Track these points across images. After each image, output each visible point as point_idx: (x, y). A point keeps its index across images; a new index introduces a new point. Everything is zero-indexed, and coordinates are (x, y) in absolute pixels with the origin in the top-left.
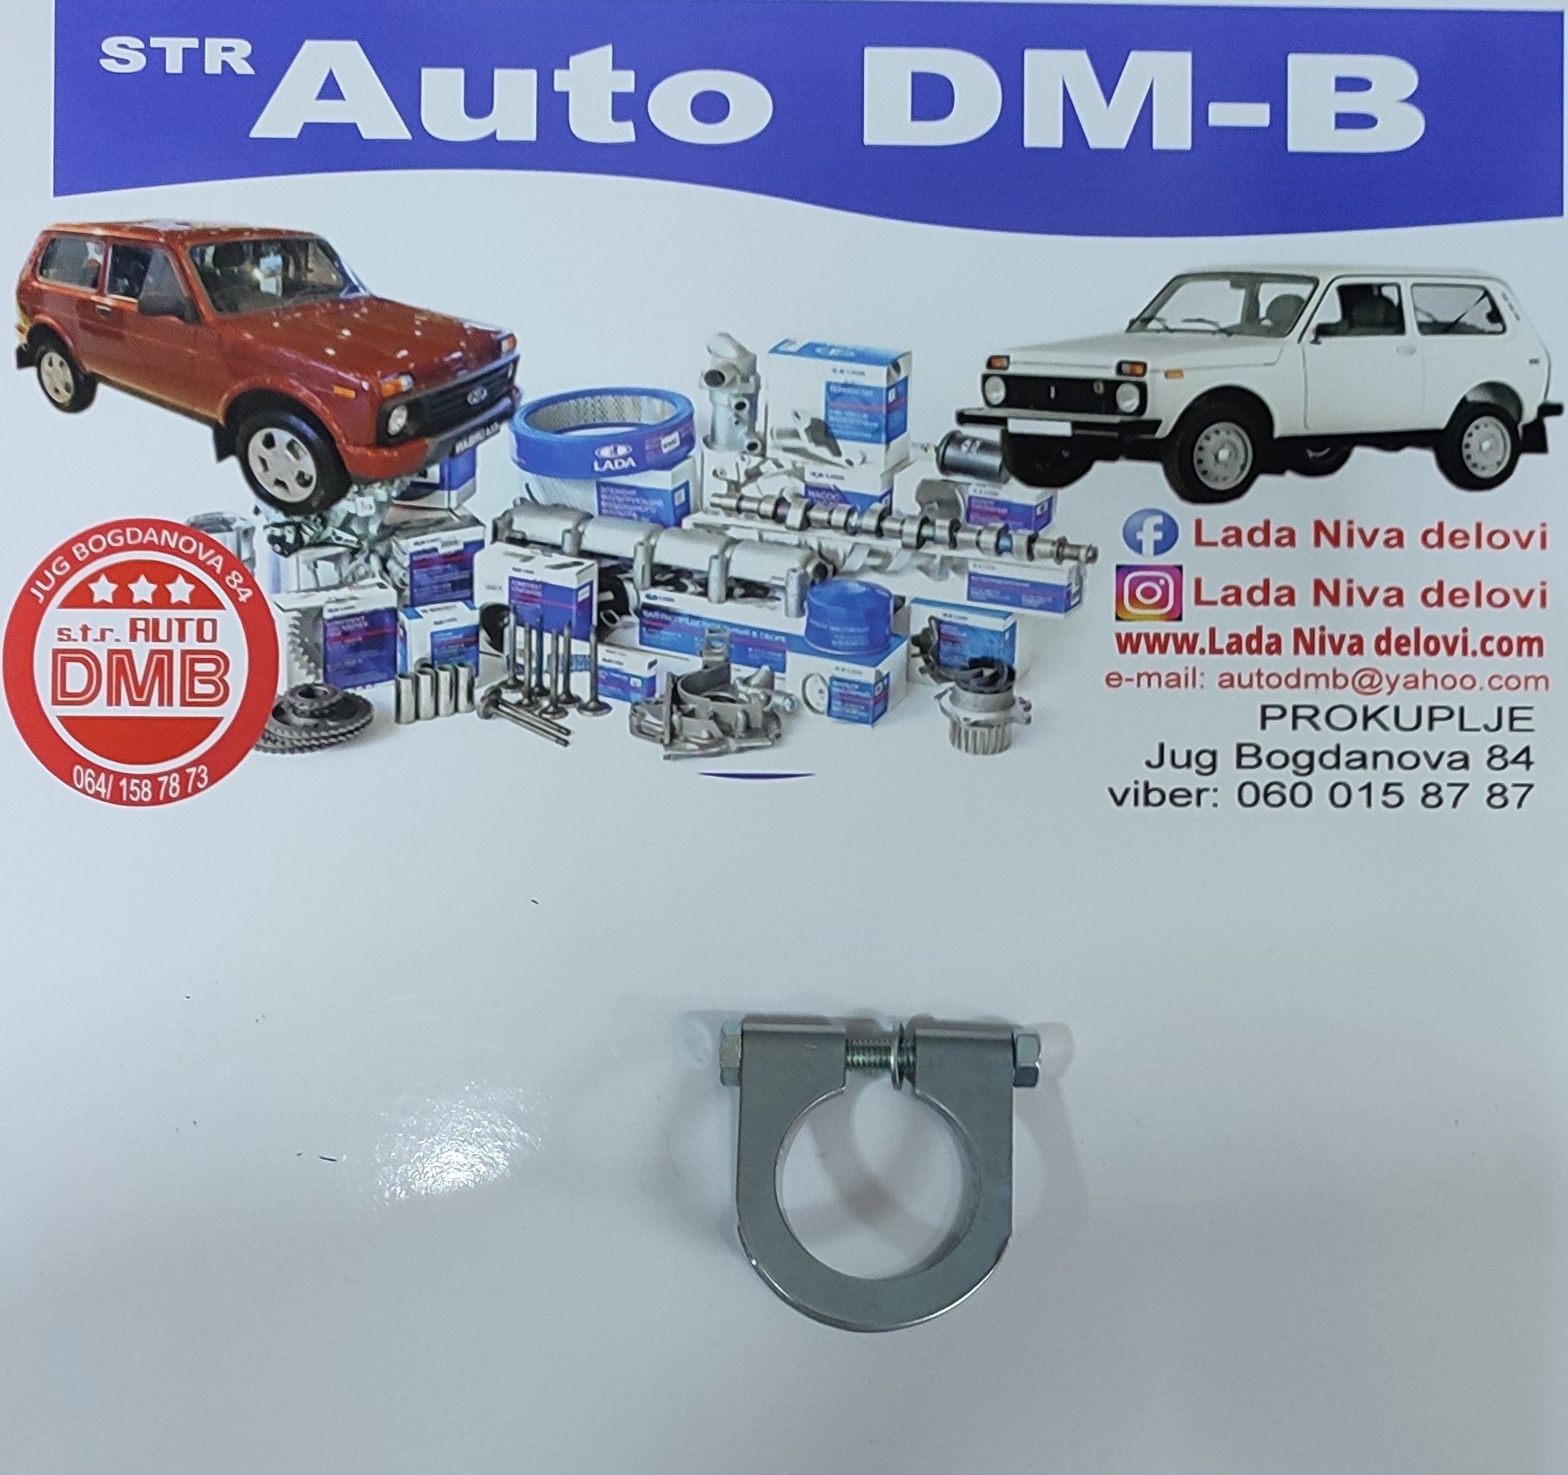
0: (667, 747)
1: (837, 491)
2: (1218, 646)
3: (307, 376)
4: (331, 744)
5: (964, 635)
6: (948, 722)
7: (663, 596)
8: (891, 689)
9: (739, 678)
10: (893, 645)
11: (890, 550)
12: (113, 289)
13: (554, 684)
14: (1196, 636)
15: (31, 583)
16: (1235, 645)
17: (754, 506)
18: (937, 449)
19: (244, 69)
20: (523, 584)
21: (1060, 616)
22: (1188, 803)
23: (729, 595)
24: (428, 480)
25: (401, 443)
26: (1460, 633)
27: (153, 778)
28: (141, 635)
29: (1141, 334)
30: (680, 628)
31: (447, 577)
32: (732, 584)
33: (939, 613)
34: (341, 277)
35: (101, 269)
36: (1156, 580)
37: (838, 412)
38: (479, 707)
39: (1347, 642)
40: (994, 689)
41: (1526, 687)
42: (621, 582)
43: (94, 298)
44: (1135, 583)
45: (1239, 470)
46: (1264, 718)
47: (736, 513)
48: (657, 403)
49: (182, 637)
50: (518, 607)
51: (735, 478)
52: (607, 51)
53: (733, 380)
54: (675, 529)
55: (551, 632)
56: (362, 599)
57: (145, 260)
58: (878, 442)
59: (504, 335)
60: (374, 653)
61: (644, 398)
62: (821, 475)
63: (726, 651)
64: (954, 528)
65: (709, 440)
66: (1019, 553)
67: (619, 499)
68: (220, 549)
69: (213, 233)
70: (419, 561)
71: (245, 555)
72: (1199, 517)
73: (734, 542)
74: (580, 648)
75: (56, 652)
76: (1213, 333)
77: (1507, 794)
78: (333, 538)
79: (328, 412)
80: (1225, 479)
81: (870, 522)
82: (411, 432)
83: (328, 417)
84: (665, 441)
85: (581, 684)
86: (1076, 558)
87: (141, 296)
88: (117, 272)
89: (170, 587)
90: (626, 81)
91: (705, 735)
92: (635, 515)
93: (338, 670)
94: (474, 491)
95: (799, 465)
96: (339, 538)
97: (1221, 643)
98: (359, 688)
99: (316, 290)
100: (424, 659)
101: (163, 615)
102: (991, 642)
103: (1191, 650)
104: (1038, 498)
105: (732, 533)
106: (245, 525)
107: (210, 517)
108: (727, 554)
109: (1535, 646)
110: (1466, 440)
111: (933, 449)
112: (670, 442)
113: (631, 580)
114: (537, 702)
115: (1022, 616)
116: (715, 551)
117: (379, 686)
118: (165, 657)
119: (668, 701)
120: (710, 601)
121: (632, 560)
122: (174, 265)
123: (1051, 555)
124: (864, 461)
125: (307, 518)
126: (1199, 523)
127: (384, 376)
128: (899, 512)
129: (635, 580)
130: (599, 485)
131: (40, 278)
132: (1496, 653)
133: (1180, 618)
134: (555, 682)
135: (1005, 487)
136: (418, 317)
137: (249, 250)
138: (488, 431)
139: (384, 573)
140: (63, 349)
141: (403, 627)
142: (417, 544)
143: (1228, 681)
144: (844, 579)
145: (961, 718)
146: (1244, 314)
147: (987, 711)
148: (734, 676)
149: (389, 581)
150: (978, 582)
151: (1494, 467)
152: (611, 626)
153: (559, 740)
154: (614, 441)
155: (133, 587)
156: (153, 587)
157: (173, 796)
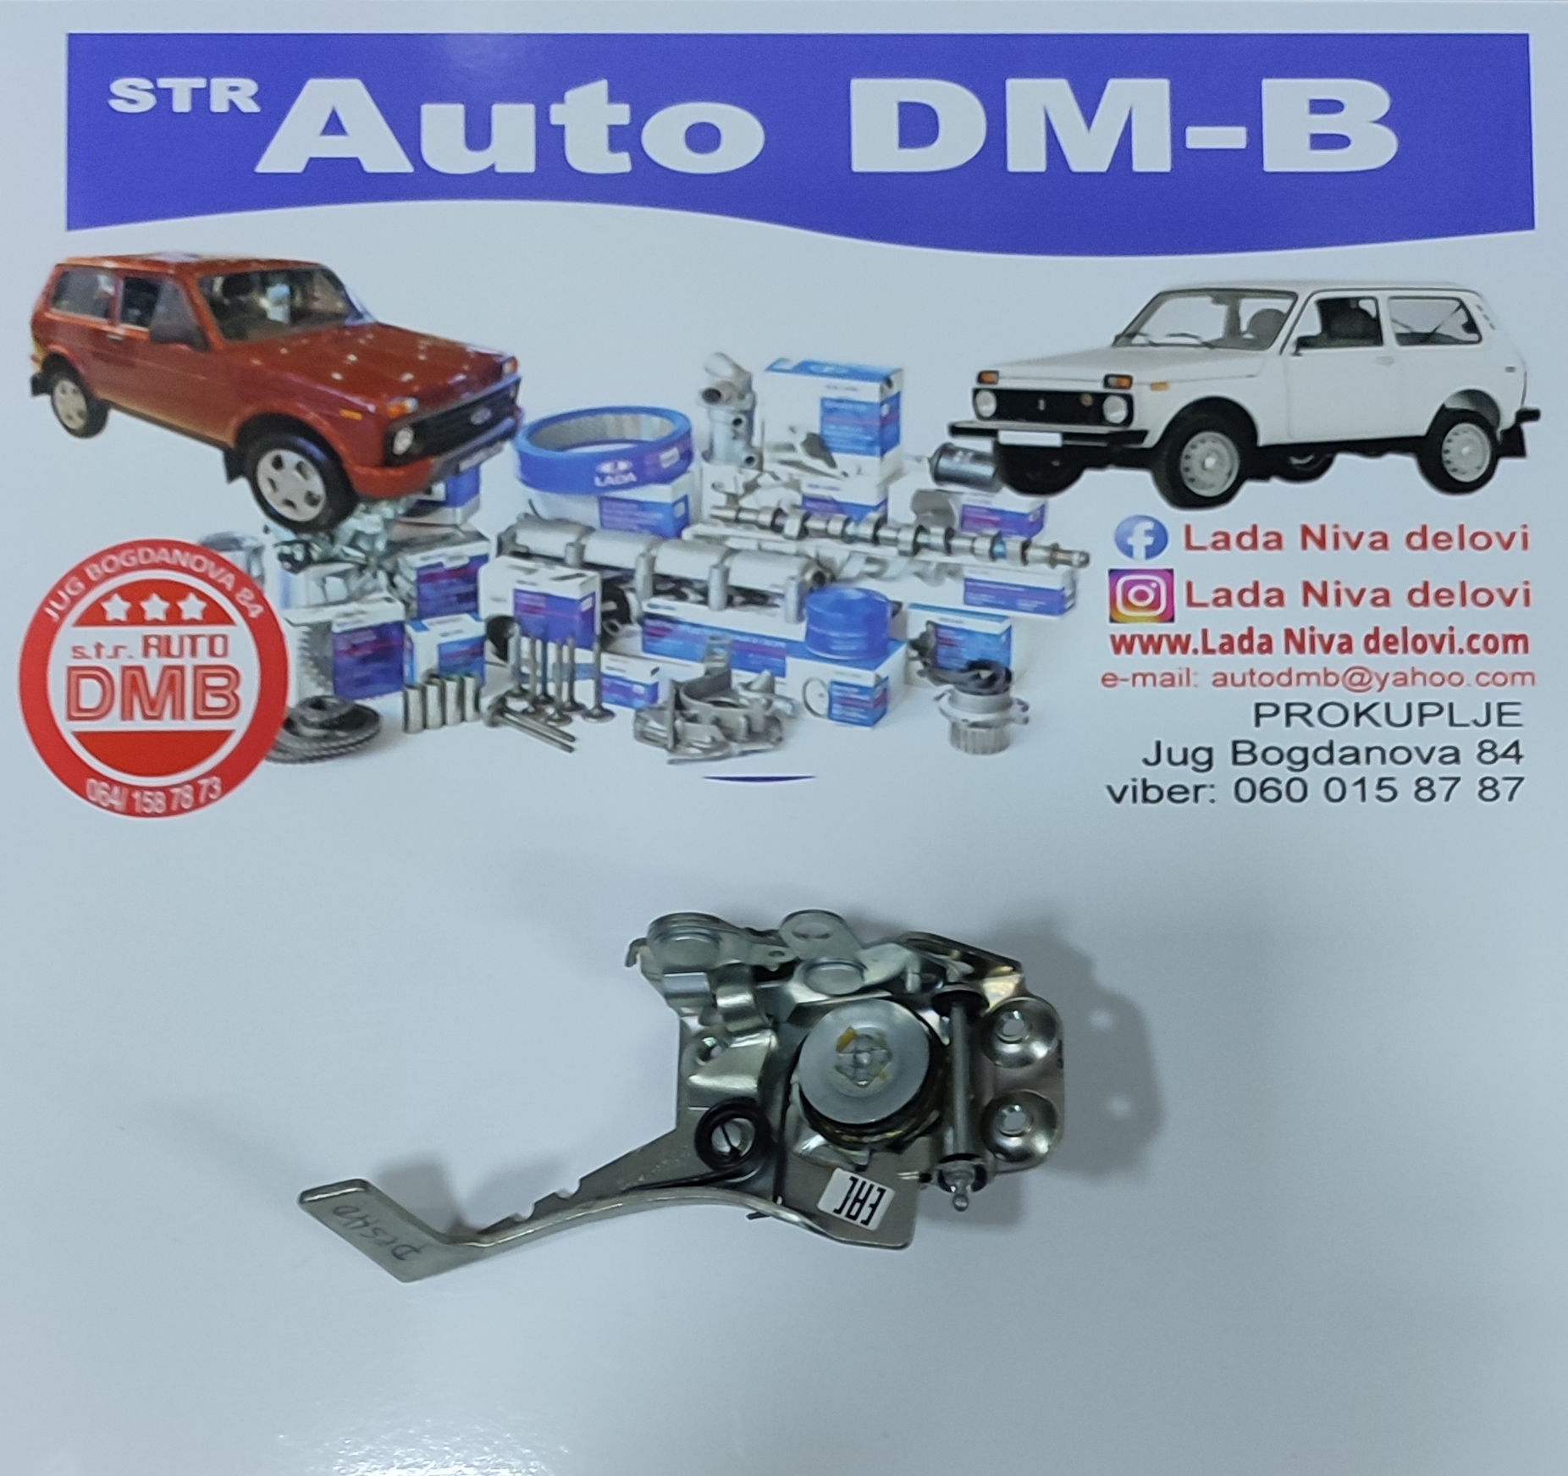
0: (672, 750)
1: (833, 502)
2: (1210, 646)
3: (315, 400)
4: (341, 755)
5: (960, 638)
6: (945, 725)
7: (665, 605)
8: (890, 693)
9: (740, 684)
10: (891, 649)
11: (885, 558)
12: (125, 319)
13: (558, 692)
14: (1188, 637)
15: (46, 603)
16: (1227, 646)
17: (752, 517)
18: (930, 460)
19: (250, 107)
20: (529, 596)
21: (1055, 619)
22: (1185, 800)
24: (434, 497)
26: (1447, 632)
27: (164, 789)
28: (153, 652)
29: (1128, 349)
30: (684, 636)
31: (453, 590)
32: (732, 592)
33: (935, 617)
34: (346, 304)
35: (113, 300)
36: (1147, 583)
37: (832, 427)
38: (486, 716)
39: (1337, 641)
40: (991, 690)
41: (1513, 682)
42: (622, 592)
43: (106, 328)
44: (1127, 587)
45: (1224, 477)
46: (1258, 716)
47: (733, 524)
48: (656, 420)
49: (194, 652)
50: (523, 617)
51: (732, 490)
52: (602, 86)
53: (730, 398)
54: (674, 541)
55: (554, 641)
56: (370, 613)
57: (156, 291)
58: (871, 454)
59: (505, 357)
60: (382, 665)
61: (644, 417)
62: (817, 487)
63: (727, 658)
64: (949, 535)
65: (707, 454)
66: (1013, 558)
67: (621, 513)
68: (231, 568)
69: (221, 264)
70: (426, 576)
71: (255, 572)
72: (1188, 522)
73: (733, 552)
74: (584, 657)
76: (1196, 346)
77: (1498, 788)
78: (342, 557)
79: (335, 432)
80: (1212, 486)
81: (866, 530)
82: (417, 451)
83: (335, 439)
84: (664, 456)
85: (585, 692)
86: (1069, 563)
87: (151, 326)
88: (128, 303)
89: (181, 605)
90: (621, 114)
91: (708, 740)
92: (636, 528)
93: (347, 682)
94: (477, 507)
95: (796, 478)
96: (347, 555)
97: (1214, 643)
98: (368, 699)
99: (322, 317)
100: (432, 669)
101: (174, 631)
102: (989, 645)
103: (1185, 650)
104: (1032, 504)
105: (732, 543)
106: (255, 544)
107: (220, 536)
108: (727, 563)
109: (1521, 643)
110: (1446, 446)
111: (927, 460)
112: (669, 457)
114: (542, 710)
115: (1017, 619)
116: (715, 560)
117: (387, 697)
118: (178, 672)
119: (671, 707)
120: (710, 608)
121: (633, 571)
122: (183, 294)
123: (1044, 561)
124: (859, 472)
125: (316, 536)
126: (1188, 528)
127: (389, 399)
128: (894, 521)
129: (637, 590)
130: (602, 500)
131: (53, 309)
132: (1483, 653)
133: (1172, 620)
134: (559, 690)
135: (998, 496)
136: (422, 342)
137: (256, 279)
138: (491, 449)
139: (391, 587)
140: (75, 377)
141: (410, 639)
142: (424, 559)
143: (1222, 680)
144: (843, 584)
145: (960, 719)
146: (1225, 328)
147: (985, 712)
148: (735, 681)
149: (397, 595)
150: (975, 587)
151: (1476, 470)
152: (615, 635)
153: (564, 746)
154: (615, 457)
155: (145, 605)
156: (165, 605)
157: (186, 806)
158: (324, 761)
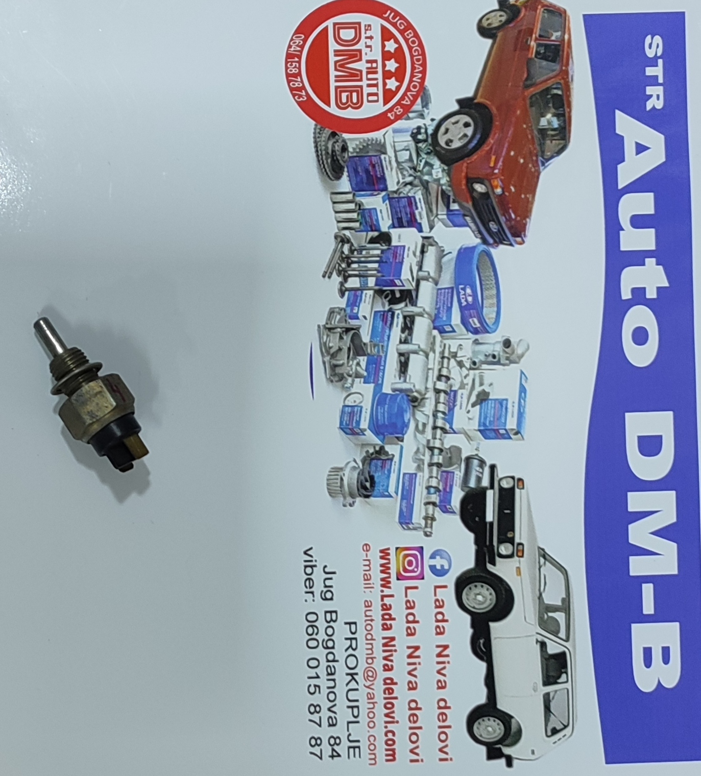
0: (324, 326)
1: (454, 406)
2: (385, 599)
3: (500, 143)
4: (319, 161)
5: (386, 472)
6: (342, 465)
7: (399, 321)
8: (357, 436)
9: (360, 361)
10: (378, 437)
11: (426, 433)
12: (539, 45)
14: (389, 588)
16: (386, 608)
17: (445, 365)
18: (477, 455)
19: (649, 106)
20: (402, 253)
21: (397, 520)
22: (306, 587)
23: (401, 354)
24: (451, 204)
25: (469, 189)
26: (395, 720)
27: (299, 74)
28: (369, 65)
29: (537, 555)
30: (383, 331)
31: (404, 215)
32: (406, 356)
33: (396, 459)
34: (550, 156)
35: (548, 39)
36: (417, 567)
37: (493, 405)
38: (341, 233)
39: (389, 663)
40: (360, 487)
41: (370, 754)
42: (405, 300)
43: (534, 36)
44: (415, 556)
45: (472, 606)
46: (350, 624)
47: (441, 356)
48: (494, 315)
49: (369, 86)
50: (390, 250)
51: (458, 355)
52: (667, 285)
53: (507, 353)
54: (432, 326)
55: (379, 266)
56: (391, 174)
57: (553, 61)
58: (479, 426)
59: (524, 238)
60: (365, 180)
61: (495, 309)
62: (462, 398)
63: (372, 354)
64: (438, 465)
65: (477, 342)
66: (427, 498)
67: (446, 298)
69: (568, 93)
70: (411, 201)
71: (411, 115)
72: (449, 587)
73: (427, 356)
74: (371, 282)
75: (359, 24)
76: (540, 590)
77: (317, 747)
78: (420, 158)
79: (483, 153)
80: (468, 599)
81: (440, 423)
82: (475, 194)
83: (480, 153)
84: (476, 320)
85: (353, 283)
86: (426, 526)
87: (536, 59)
88: (546, 46)
89: (393, 79)
90: (651, 294)
91: (331, 345)
92: (438, 306)
93: (356, 163)
94: (446, 226)
95: (466, 386)
96: (421, 161)
97: (387, 601)
98: (347, 174)
99: (542, 145)
100: (363, 205)
101: (380, 76)
102: (383, 486)
103: (383, 586)
104: (455, 507)
105: (431, 355)
106: (425, 114)
107: (429, 97)
108: (421, 353)
109: (391, 758)
110: (492, 719)
111: (477, 453)
112: (475, 322)
113: (406, 305)
114: (344, 261)
115: (396, 500)
116: (423, 346)
117: (349, 183)
118: (359, 78)
119: (348, 326)
120: (398, 345)
121: (416, 305)
122: (551, 75)
123: (427, 513)
124: (469, 419)
125: (430, 145)
126: (445, 587)
127: (502, 181)
128: (445, 437)
129: (406, 308)
130: (452, 288)
131: (542, 9)
132: (386, 738)
133: (398, 579)
134: (354, 270)
135: (460, 490)
136: (531, 195)
137: (560, 111)
138: (476, 232)
139: (404, 184)
140: (508, 21)
141: (378, 194)
142: (420, 199)
143: (368, 605)
144: (411, 411)
145: (344, 472)
146: (549, 604)
147: (348, 485)
148: (361, 358)
149: (401, 187)
150: (412, 478)
151: (479, 734)
152: (383, 297)
153: (326, 273)
154: (474, 295)
155: (393, 60)
156: (393, 70)
157: (291, 84)
158: (316, 152)
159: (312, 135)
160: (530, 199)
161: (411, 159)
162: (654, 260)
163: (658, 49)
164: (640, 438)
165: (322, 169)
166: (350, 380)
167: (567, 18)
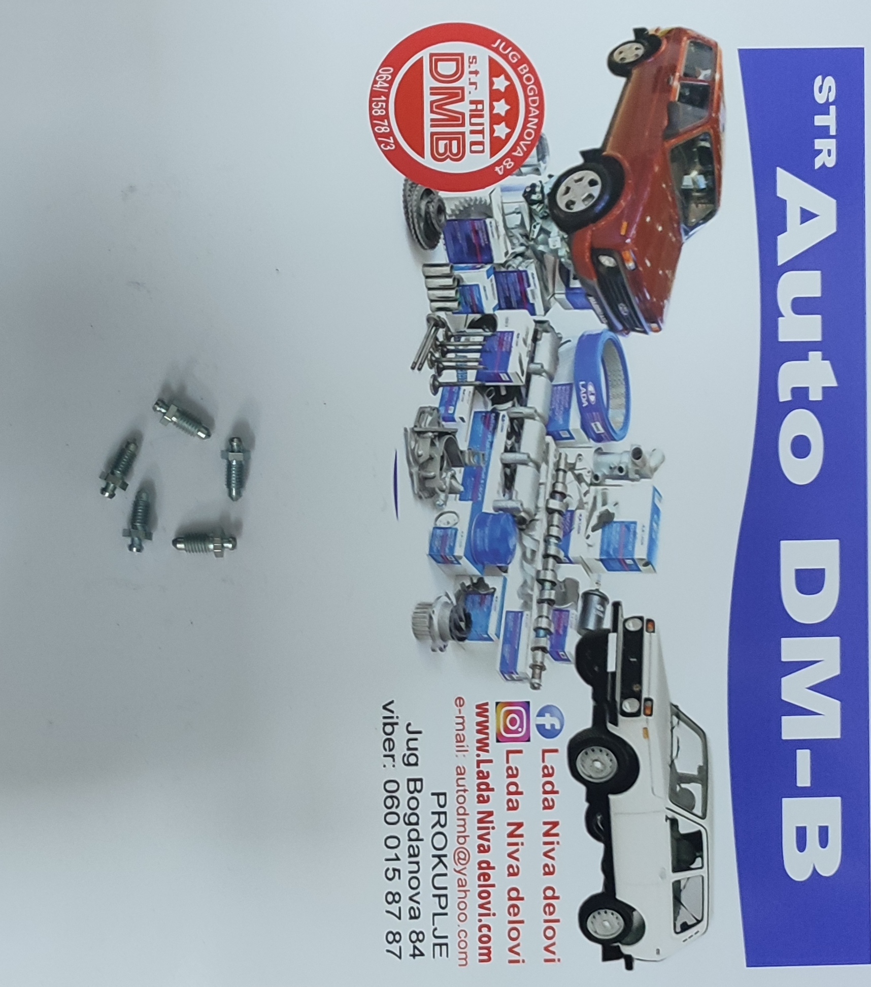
0: (413, 429)
1: (571, 530)
2: (481, 765)
3: (633, 205)
4: (409, 225)
5: (485, 610)
6: (431, 600)
7: (504, 425)
8: (450, 565)
9: (455, 473)
10: (477, 566)
11: (535, 563)
12: (683, 86)
13: (450, 360)
14: (487, 751)
15: (504, 39)
16: (482, 775)
17: (560, 480)
18: (597, 590)
19: (818, 163)
20: (509, 340)
21: (497, 668)
22: (385, 750)
24: (572, 281)
25: (593, 263)
26: (492, 912)
27: (387, 117)
28: (473, 107)
29: (669, 713)
30: (485, 436)
31: (513, 293)
32: (513, 467)
33: (498, 594)
34: (694, 224)
35: (695, 79)
36: (521, 726)
37: (618, 529)
38: (434, 315)
39: (486, 843)
40: (453, 628)
41: (461, 953)
42: (512, 399)
43: (677, 74)
44: (518, 713)
45: (588, 774)
46: (438, 794)
47: (556, 468)
48: (621, 419)
49: (472, 132)
50: (496, 337)
51: (577, 467)
52: (833, 383)
53: (636, 465)
54: (545, 431)
55: (481, 357)
56: (498, 242)
57: (701, 106)
58: (601, 554)
59: (661, 324)
60: (465, 249)
61: (624, 411)
62: (580, 520)
63: (471, 465)
64: (550, 602)
65: (600, 451)
66: (536, 642)
67: (563, 397)
68: (527, 154)
69: (718, 146)
70: (522, 276)
71: (523, 170)
72: (560, 751)
73: (538, 467)
74: (471, 375)
75: (462, 55)
76: (671, 756)
77: (395, 943)
78: (535, 224)
79: (612, 218)
80: (583, 766)
81: (552, 550)
82: (601, 270)
83: (609, 218)
84: (599, 424)
85: (449, 376)
86: (533, 677)
87: (678, 103)
88: (693, 88)
89: (503, 124)
90: (816, 395)
91: (420, 453)
92: (553, 407)
93: (454, 228)
94: (566, 308)
95: (586, 506)
96: (535, 227)
97: (484, 767)
98: (444, 241)
99: (685, 209)
100: (463, 281)
101: (486, 120)
102: (481, 626)
103: (479, 749)
104: (570, 654)
105: (543, 466)
106: (541, 169)
107: (546, 147)
108: (531, 464)
109: (486, 957)
110: (609, 912)
111: (597, 588)
112: (598, 428)
113: (514, 406)
114: (437, 350)
115: (498, 645)
116: (533, 456)
117: (445, 253)
118: (461, 122)
119: (441, 429)
120: (502, 454)
121: (525, 406)
122: (698, 123)
123: (534, 661)
124: (589, 546)
125: (547, 207)
126: (556, 751)
127: (634, 252)
128: (559, 567)
129: (513, 408)
130: (570, 385)
131: (688, 41)
132: (481, 934)
133: (498, 741)
135: (575, 633)
136: (670, 272)
137: (708, 168)
138: (602, 317)
139: (513, 255)
140: (646, 56)
141: (482, 267)
142: (533, 274)
143: (460, 772)
144: (518, 536)
145: (434, 609)
146: (683, 774)
147: (439, 624)
148: (457, 469)
149: (511, 258)
150: (518, 617)
151: (594, 930)
152: (485, 395)
153: (415, 363)
154: (598, 393)
155: (502, 101)
156: (503, 113)
157: (376, 129)
158: (405, 214)
159: (402, 193)
160: (669, 276)
161: (522, 224)
162: (819, 354)
163: (830, 94)
164: (798, 572)
165: (412, 236)
166: (442, 496)
167: (719, 54)
